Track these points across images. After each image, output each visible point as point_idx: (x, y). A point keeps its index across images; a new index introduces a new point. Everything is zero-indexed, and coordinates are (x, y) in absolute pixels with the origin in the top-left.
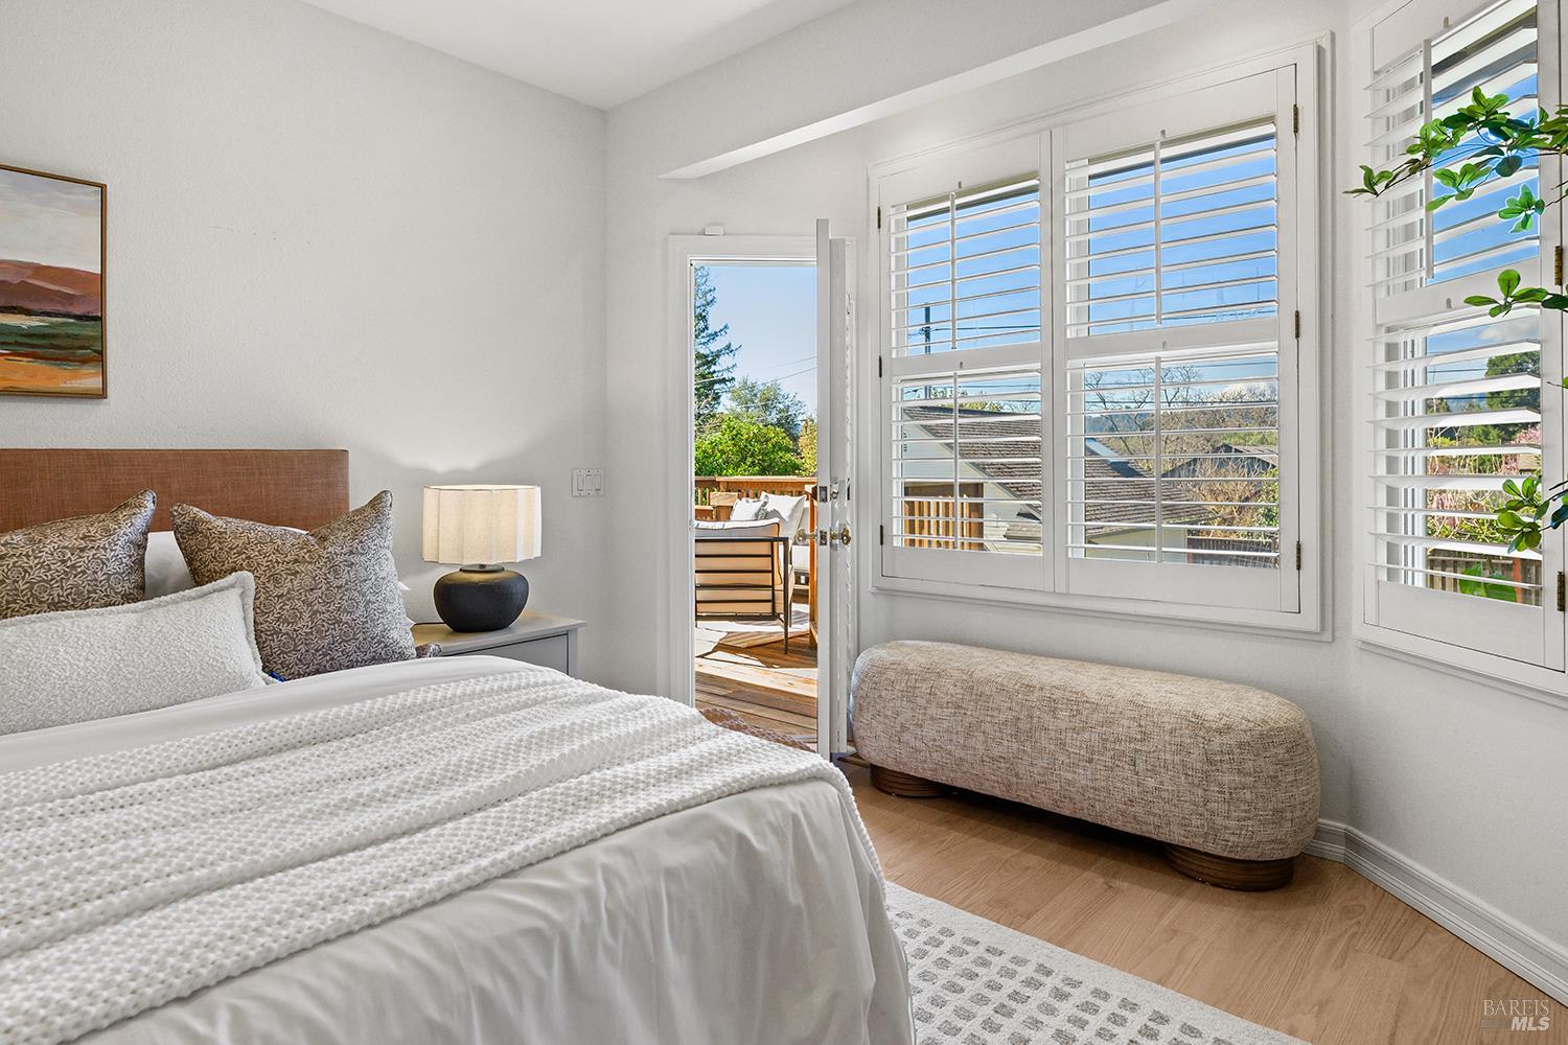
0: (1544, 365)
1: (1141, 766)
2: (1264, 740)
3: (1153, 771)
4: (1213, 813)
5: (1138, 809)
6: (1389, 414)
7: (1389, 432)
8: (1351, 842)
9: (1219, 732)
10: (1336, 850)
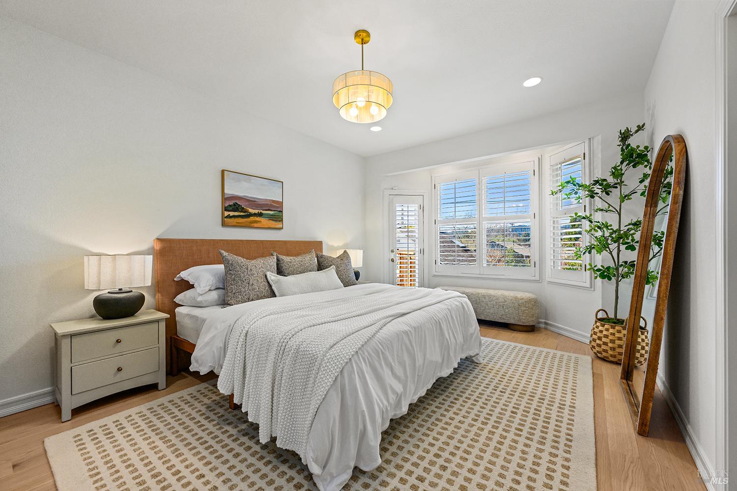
0: (582, 226)
1: (504, 308)
2: (530, 301)
3: (507, 308)
4: (520, 316)
5: (504, 317)
6: (553, 235)
7: (554, 239)
8: (546, 323)
9: (521, 299)
10: (543, 326)
